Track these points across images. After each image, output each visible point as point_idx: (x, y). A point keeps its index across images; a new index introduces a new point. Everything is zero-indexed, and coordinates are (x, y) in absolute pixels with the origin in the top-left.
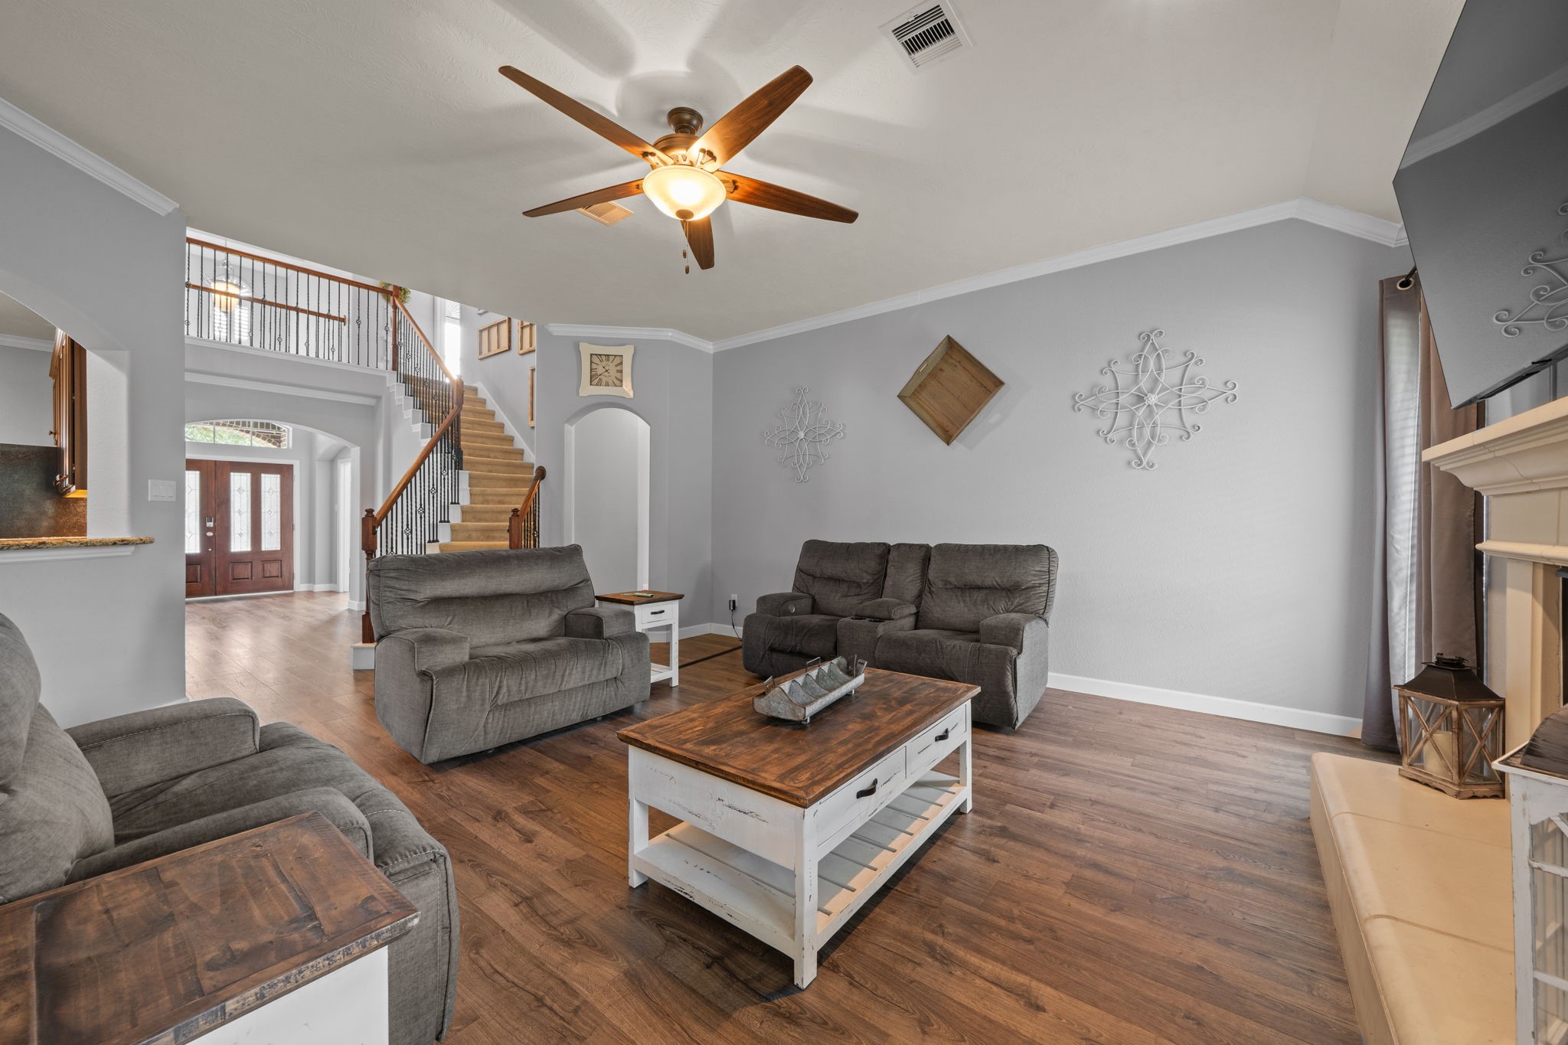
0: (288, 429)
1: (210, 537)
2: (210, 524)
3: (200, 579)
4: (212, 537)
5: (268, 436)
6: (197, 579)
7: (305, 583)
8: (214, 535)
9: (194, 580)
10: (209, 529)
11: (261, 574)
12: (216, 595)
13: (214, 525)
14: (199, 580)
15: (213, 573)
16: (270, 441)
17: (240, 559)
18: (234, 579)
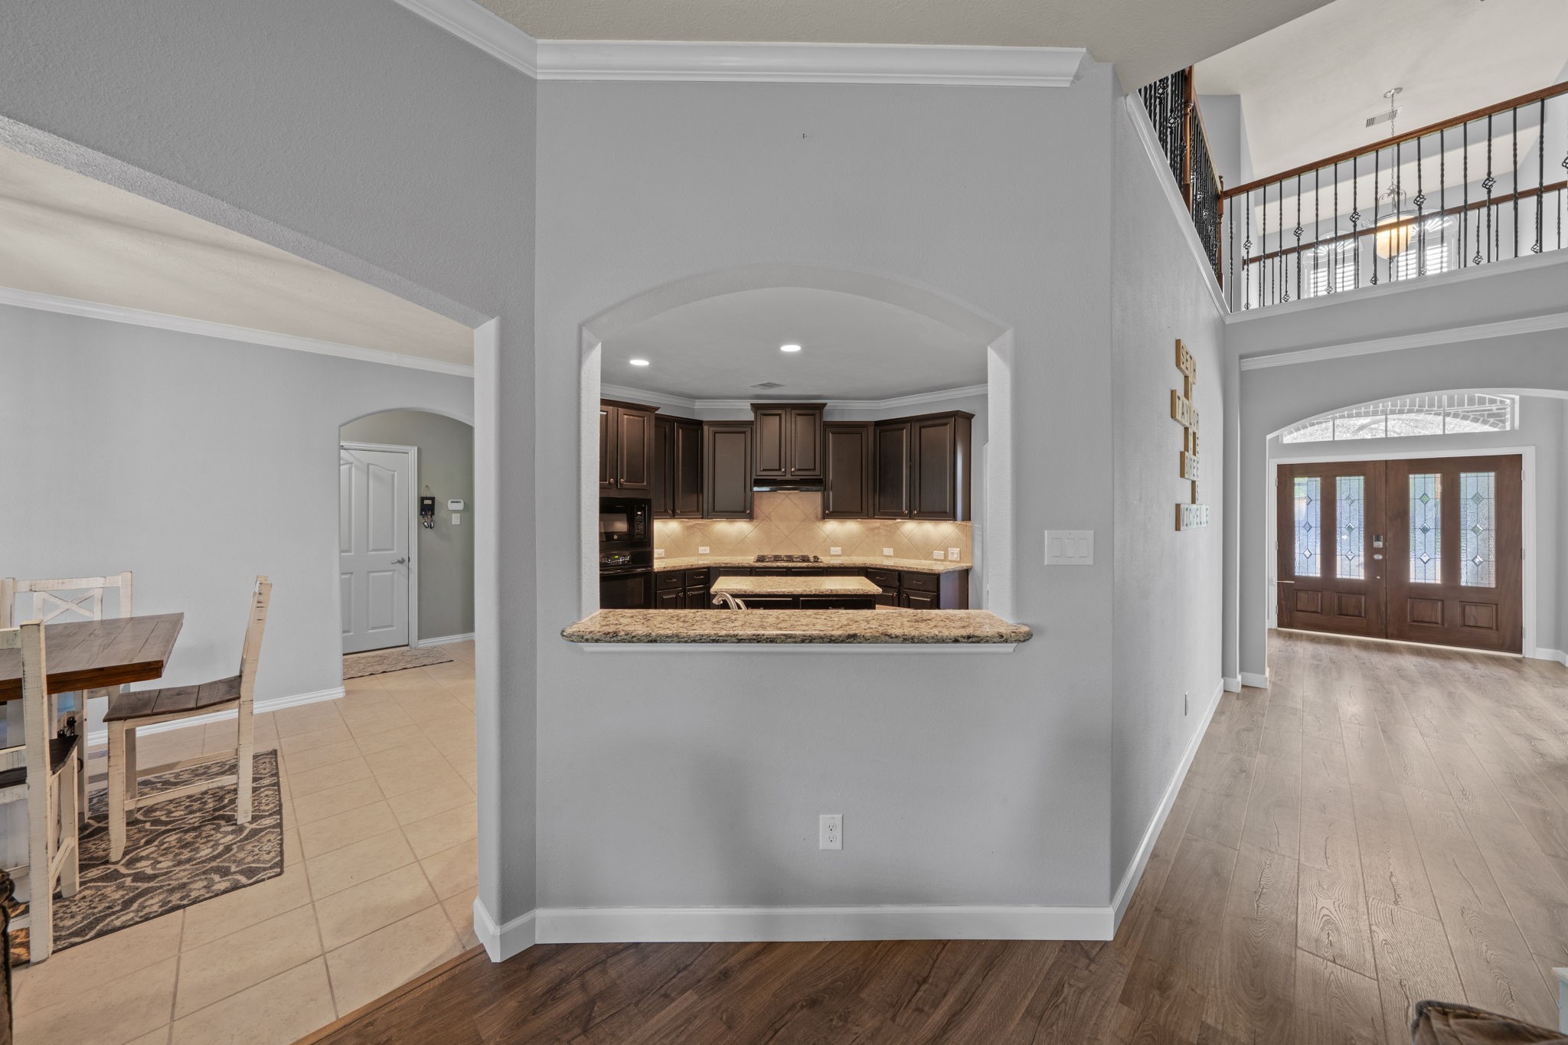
0: (1513, 400)
1: (1378, 561)
2: (1379, 544)
3: (1365, 614)
4: (1382, 560)
5: (1483, 416)
6: (1360, 612)
7: (1546, 646)
8: (1384, 559)
9: (1357, 613)
10: (1378, 551)
11: (1458, 620)
12: (1387, 638)
13: (1384, 544)
14: (1363, 615)
15: (1383, 609)
16: (1485, 422)
17: (1423, 593)
18: (1414, 621)
